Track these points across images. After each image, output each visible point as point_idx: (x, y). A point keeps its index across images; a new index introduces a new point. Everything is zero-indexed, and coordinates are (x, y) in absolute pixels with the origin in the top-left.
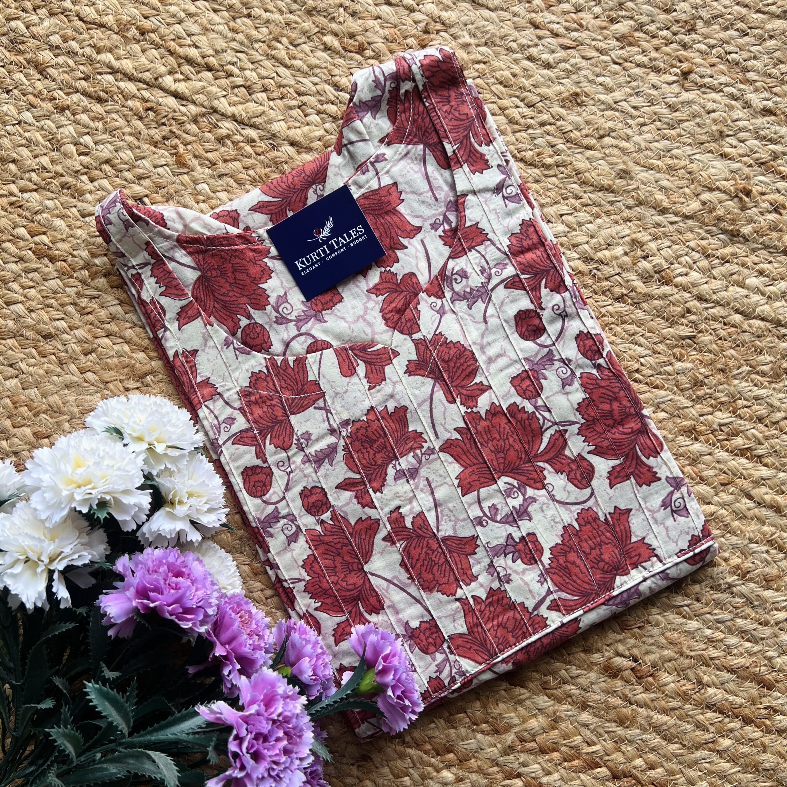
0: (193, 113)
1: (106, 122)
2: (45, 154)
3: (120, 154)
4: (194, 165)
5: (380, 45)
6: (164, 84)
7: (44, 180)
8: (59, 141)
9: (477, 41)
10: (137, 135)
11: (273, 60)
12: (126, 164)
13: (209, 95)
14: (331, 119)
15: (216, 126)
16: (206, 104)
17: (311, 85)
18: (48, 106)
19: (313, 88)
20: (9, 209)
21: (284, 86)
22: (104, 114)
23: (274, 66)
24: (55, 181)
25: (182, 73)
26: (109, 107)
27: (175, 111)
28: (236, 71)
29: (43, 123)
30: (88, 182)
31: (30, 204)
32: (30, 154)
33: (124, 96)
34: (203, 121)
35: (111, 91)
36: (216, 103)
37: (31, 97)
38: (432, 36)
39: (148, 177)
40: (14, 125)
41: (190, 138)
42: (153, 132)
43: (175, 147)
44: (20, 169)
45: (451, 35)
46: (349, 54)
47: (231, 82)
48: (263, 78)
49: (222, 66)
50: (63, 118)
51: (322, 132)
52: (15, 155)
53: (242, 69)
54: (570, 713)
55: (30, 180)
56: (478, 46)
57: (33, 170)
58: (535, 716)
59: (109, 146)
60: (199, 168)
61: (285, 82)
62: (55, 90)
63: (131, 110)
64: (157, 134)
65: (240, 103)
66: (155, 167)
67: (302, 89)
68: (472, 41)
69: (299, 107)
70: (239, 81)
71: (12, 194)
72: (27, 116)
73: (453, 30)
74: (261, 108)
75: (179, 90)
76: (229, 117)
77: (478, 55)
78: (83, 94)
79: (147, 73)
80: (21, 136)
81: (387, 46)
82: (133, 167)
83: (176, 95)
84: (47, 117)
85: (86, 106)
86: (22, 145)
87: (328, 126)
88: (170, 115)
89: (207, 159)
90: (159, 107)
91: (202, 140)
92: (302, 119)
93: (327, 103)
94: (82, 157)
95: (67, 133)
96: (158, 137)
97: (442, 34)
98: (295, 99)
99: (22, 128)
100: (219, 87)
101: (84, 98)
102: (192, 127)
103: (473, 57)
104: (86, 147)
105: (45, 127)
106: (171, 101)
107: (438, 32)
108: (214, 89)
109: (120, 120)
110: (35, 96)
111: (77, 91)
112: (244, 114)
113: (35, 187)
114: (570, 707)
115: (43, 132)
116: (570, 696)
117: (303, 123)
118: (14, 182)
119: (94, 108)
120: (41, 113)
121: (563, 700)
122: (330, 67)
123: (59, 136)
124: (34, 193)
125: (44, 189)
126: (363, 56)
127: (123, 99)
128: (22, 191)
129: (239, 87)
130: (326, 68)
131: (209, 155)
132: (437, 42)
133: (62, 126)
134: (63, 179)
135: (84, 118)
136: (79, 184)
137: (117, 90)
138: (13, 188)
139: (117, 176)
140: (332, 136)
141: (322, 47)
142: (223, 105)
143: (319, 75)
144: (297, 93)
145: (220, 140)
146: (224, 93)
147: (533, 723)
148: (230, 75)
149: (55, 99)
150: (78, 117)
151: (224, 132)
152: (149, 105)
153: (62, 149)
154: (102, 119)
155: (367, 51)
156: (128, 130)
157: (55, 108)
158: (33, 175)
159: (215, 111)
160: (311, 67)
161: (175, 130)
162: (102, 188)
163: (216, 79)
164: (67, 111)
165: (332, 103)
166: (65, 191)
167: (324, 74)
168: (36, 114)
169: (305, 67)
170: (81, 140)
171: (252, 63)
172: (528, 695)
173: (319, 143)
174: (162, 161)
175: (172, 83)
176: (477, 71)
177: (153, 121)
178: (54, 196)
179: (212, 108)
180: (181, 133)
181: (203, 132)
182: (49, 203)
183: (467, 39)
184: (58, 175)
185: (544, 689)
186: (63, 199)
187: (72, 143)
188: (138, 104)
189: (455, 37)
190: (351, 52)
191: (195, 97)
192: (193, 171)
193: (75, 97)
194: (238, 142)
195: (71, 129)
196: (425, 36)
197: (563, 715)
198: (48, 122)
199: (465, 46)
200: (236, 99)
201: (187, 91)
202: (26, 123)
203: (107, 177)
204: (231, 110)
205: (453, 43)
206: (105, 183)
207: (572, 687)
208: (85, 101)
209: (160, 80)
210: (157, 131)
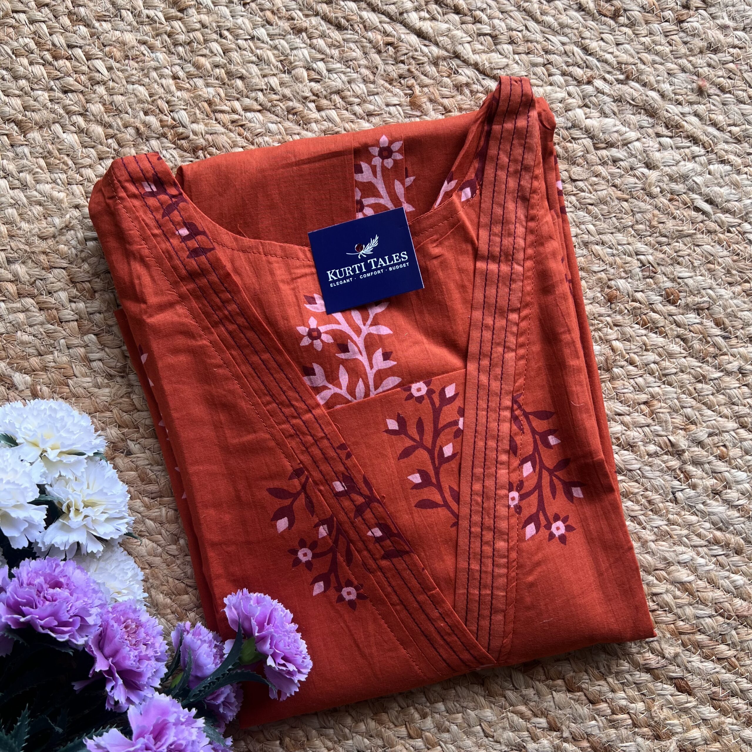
0: (435, 55)
1: (343, 51)
2: (274, 75)
3: (353, 86)
4: (428, 110)
5: (636, 14)
6: (408, 20)
7: (271, 101)
8: (291, 63)
9: (735, 25)
10: (374, 69)
11: (524, 13)
12: (358, 97)
13: (452, 38)
14: (575, 83)
15: (456, 72)
16: (449, 47)
17: (559, 45)
18: (285, 25)
19: (562, 48)
20: (230, 127)
21: (531, 42)
22: (342, 42)
23: (525, 19)
24: (281, 104)
25: (428, 12)
26: (349, 36)
27: (416, 50)
28: (484, 18)
29: (277, 42)
30: (315, 110)
31: (253, 125)
32: (259, 73)
33: (365, 27)
34: (443, 66)
35: (352, 20)
36: (460, 49)
37: (268, 14)
38: (692, 12)
39: (378, 115)
40: (246, 40)
41: (426, 81)
42: (390, 68)
43: (410, 87)
44: (247, 86)
45: (711, 15)
46: (603, 18)
47: (478, 29)
48: (512, 30)
49: (471, 10)
50: (298, 40)
51: (564, 95)
52: (244, 71)
53: (490, 18)
54: (735, 727)
55: (256, 100)
56: (736, 29)
57: (262, 90)
58: (698, 726)
59: (343, 76)
60: (432, 113)
61: (532, 37)
62: (294, 9)
63: (370, 42)
64: (394, 71)
65: (484, 52)
66: (388, 105)
67: (550, 47)
68: (731, 24)
69: (544, 65)
70: (486, 29)
71: (234, 111)
72: (261, 32)
73: (712, 10)
74: (506, 60)
75: (423, 28)
76: (471, 65)
77: (735, 40)
78: (322, 18)
79: (393, 7)
80: (252, 52)
81: (644, 16)
82: (365, 101)
83: (420, 34)
84: (283, 36)
85: (324, 31)
86: (252, 62)
87: (571, 89)
88: (411, 54)
89: (442, 105)
90: (401, 44)
91: (440, 84)
92: (546, 79)
93: (573, 65)
94: (313, 84)
95: (301, 57)
96: (395, 75)
97: (701, 11)
98: (542, 56)
99: (254, 44)
100: (466, 32)
101: (323, 22)
102: (431, 70)
103: (729, 40)
104: (319, 73)
105: (279, 47)
106: (413, 39)
107: (697, 8)
108: (459, 33)
109: (357, 50)
110: (273, 12)
111: (317, 14)
112: (487, 65)
113: (259, 108)
114: (735, 721)
115: (276, 52)
116: (737, 710)
117: (546, 83)
118: (238, 99)
119: (332, 34)
120: (277, 31)
121: (729, 713)
122: (581, 29)
123: (292, 58)
124: (258, 114)
125: (269, 111)
126: (616, 22)
127: (363, 30)
128: (247, 109)
129: (485, 35)
130: (577, 29)
131: (446, 101)
132: (696, 19)
133: (296, 48)
134: (290, 104)
135: (320, 43)
136: (305, 111)
137: (359, 20)
138: (237, 105)
139: (347, 110)
140: (574, 100)
141: (575, 7)
142: (466, 51)
143: (570, 35)
144: (544, 50)
145: (458, 87)
146: (469, 39)
147: (695, 734)
148: (477, 21)
149: (293, 19)
150: (315, 41)
151: (463, 79)
152: (390, 39)
153: (293, 72)
154: (338, 47)
155: (620, 18)
156: (363, 62)
157: (292, 29)
158: (260, 94)
159: (457, 56)
160: (562, 26)
161: (413, 70)
162: (329, 119)
163: (463, 23)
164: (304, 34)
165: (579, 66)
166: (291, 116)
167: (575, 35)
168: (272, 32)
169: (556, 25)
170: (314, 66)
171: (502, 12)
172: (694, 703)
173: (561, 105)
174: (395, 101)
175: (417, 21)
176: (732, 55)
177: (391, 57)
178: (279, 119)
179: (455, 52)
180: (419, 74)
181: (442, 76)
182: (273, 127)
183: (727, 21)
184: (285, 98)
185: (712, 699)
186: (288, 124)
187: (305, 67)
188: (379, 37)
189: (713, 17)
190: (605, 16)
191: (440, 39)
192: (426, 115)
193: (314, 20)
194: (477, 92)
195: (305, 53)
196: (685, 11)
197: (727, 729)
198: (283, 42)
199: (723, 28)
200: (480, 47)
201: (431, 31)
202: (259, 39)
203: (336, 108)
204: (473, 58)
205: (712, 22)
206: (333, 113)
207: (741, 701)
208: (324, 26)
209: (405, 15)
210: (394, 68)
